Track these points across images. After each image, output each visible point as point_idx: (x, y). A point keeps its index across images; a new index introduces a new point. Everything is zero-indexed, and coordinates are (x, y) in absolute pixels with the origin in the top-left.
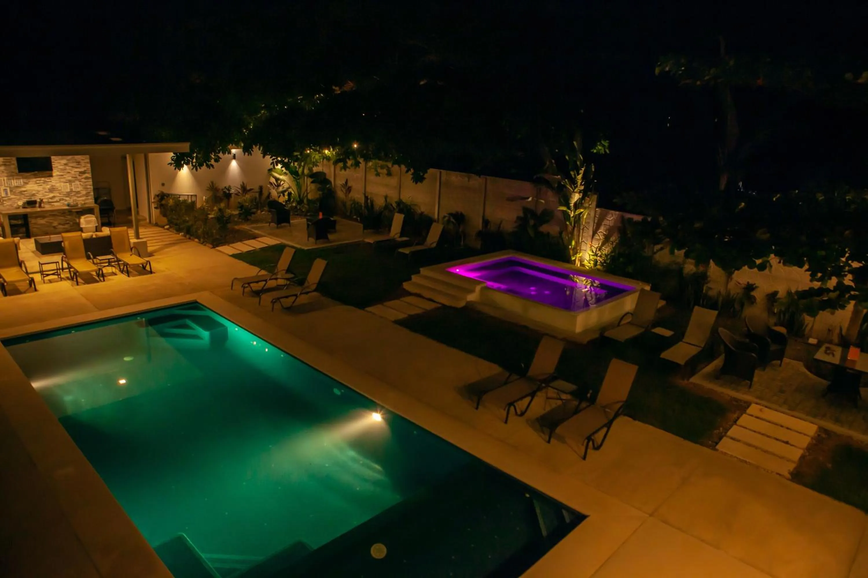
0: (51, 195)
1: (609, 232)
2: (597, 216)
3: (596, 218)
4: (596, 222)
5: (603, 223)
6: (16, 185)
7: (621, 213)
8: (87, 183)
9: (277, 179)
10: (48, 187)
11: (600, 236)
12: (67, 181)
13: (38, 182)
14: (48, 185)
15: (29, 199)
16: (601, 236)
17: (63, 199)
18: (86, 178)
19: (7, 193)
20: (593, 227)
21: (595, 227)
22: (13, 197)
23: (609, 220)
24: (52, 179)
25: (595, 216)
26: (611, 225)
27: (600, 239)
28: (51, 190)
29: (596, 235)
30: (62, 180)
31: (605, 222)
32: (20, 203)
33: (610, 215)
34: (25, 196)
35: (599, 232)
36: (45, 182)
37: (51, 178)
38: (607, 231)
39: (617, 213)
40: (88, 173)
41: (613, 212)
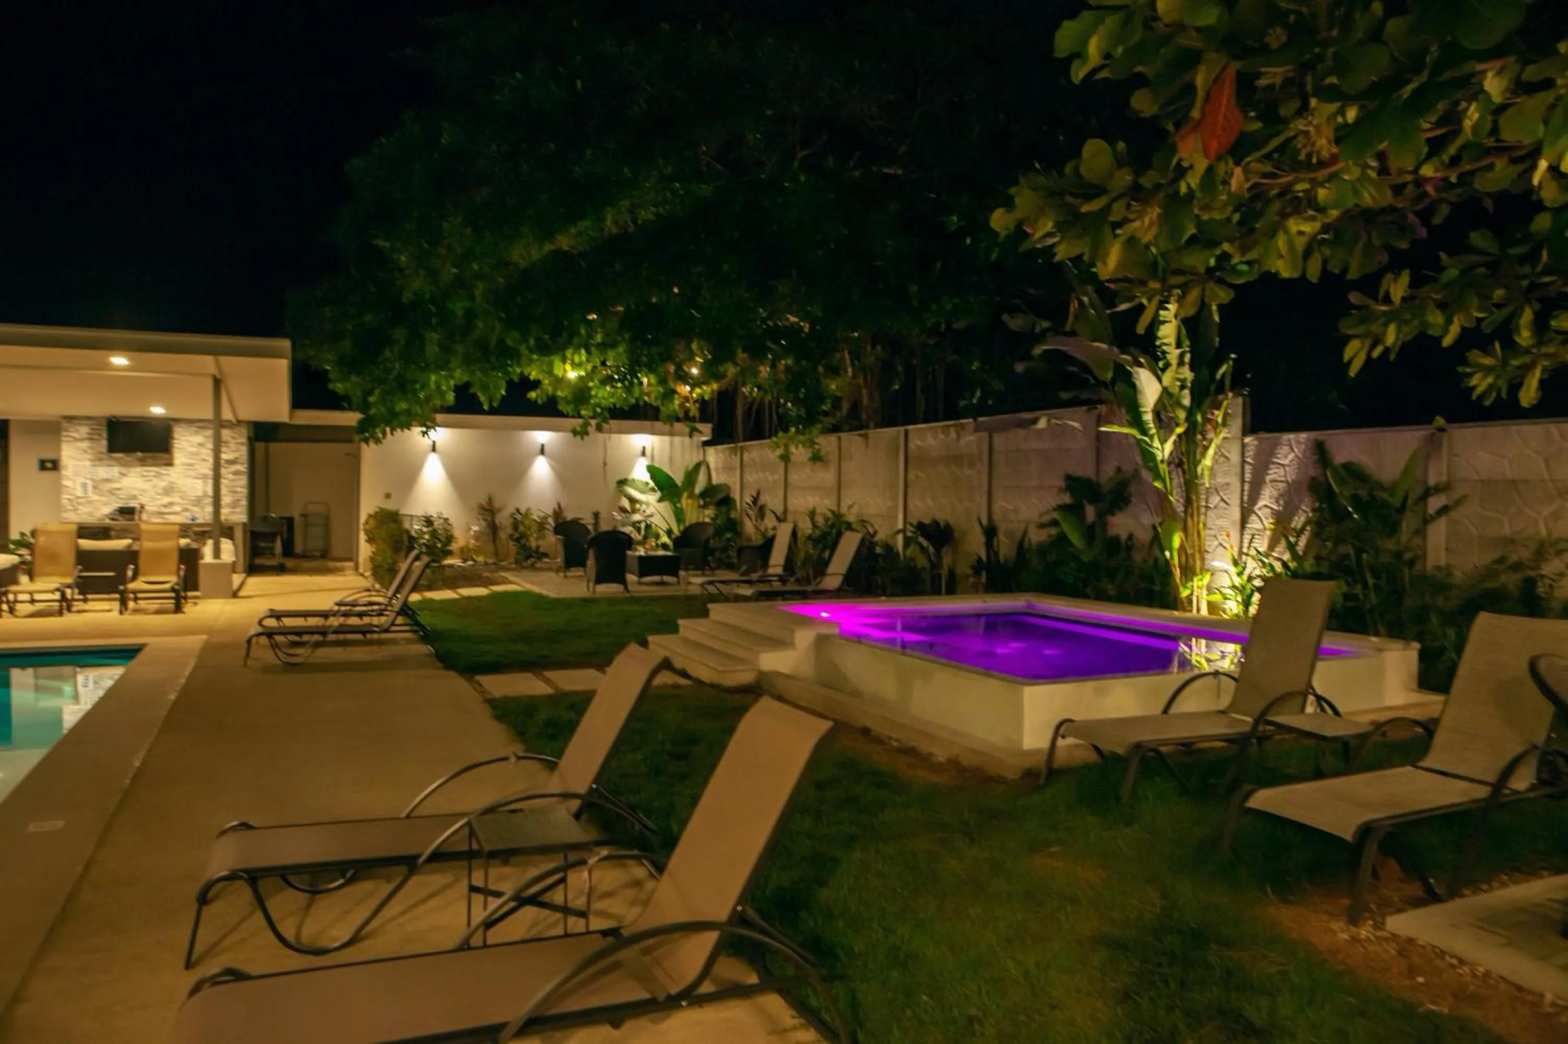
0: (166, 500)
1: (1287, 504)
2: (1249, 460)
3: (1248, 468)
4: (1247, 479)
5: (1268, 478)
6: (105, 476)
7: (1313, 435)
8: (236, 483)
9: (633, 501)
10: (163, 484)
11: (1263, 519)
12: (200, 476)
13: (145, 474)
14: (163, 480)
15: (123, 504)
16: (1266, 518)
17: (186, 510)
18: (236, 473)
19: (85, 491)
20: (1242, 495)
21: (1246, 493)
22: (96, 498)
23: (1283, 465)
24: (171, 470)
25: (1244, 462)
26: (1289, 479)
27: (1265, 529)
28: (168, 491)
29: (1254, 517)
30: (192, 473)
31: (1274, 473)
32: (107, 510)
33: (1286, 449)
34: (120, 498)
35: (1260, 509)
36: (158, 475)
37: (170, 468)
38: (1281, 502)
39: (1303, 436)
40: (241, 464)
41: (1292, 436)
